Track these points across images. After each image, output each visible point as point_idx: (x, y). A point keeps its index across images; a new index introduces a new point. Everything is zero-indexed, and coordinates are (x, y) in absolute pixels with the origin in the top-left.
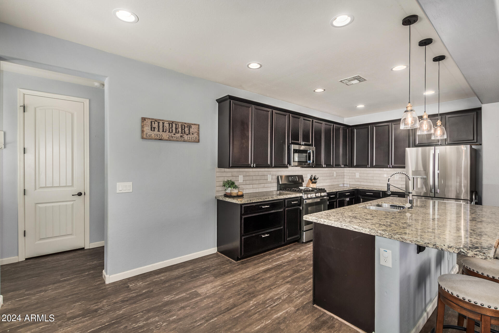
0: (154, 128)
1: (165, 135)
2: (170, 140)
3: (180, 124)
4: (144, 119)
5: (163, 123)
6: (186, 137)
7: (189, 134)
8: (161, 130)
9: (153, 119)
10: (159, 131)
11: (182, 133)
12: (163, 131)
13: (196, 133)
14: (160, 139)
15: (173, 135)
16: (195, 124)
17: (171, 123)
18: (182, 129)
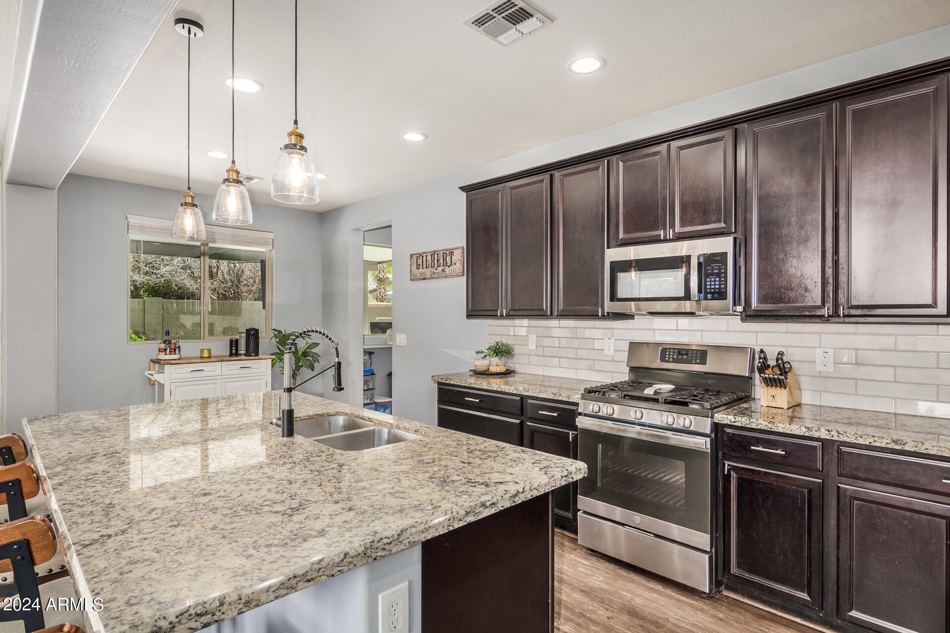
0: (419, 264)
1: (428, 272)
2: (432, 278)
3: (441, 253)
4: (411, 256)
5: (426, 256)
6: (447, 270)
7: (451, 265)
8: (425, 266)
9: (418, 254)
10: (423, 268)
11: (443, 266)
12: (426, 268)
13: (459, 262)
14: (424, 279)
15: (435, 271)
16: (457, 248)
17: (433, 254)
18: (444, 260)
